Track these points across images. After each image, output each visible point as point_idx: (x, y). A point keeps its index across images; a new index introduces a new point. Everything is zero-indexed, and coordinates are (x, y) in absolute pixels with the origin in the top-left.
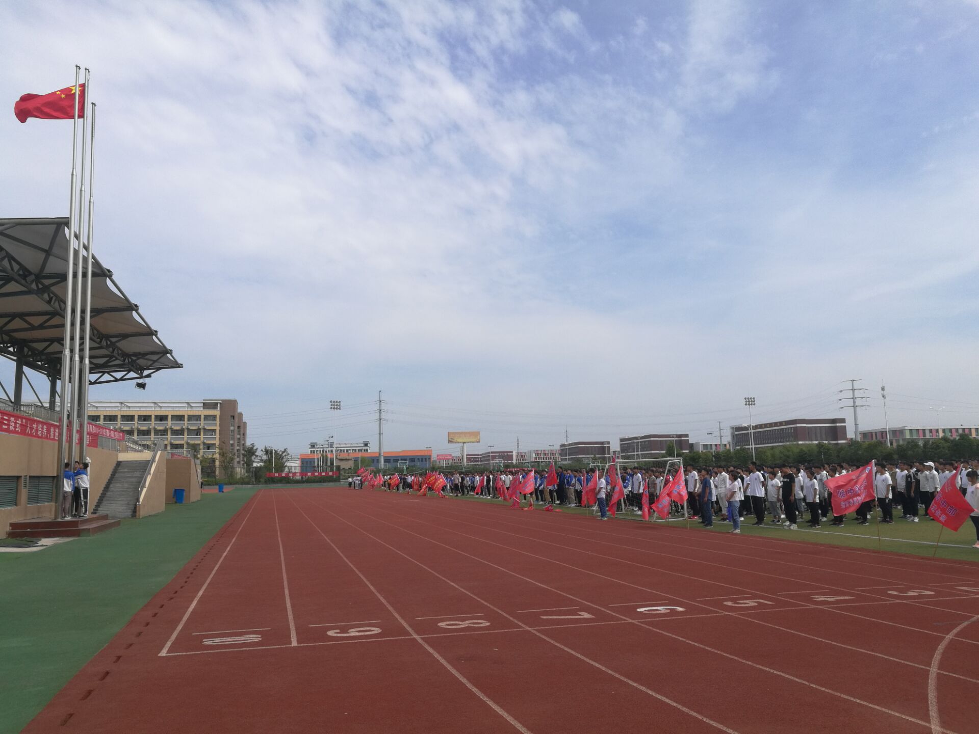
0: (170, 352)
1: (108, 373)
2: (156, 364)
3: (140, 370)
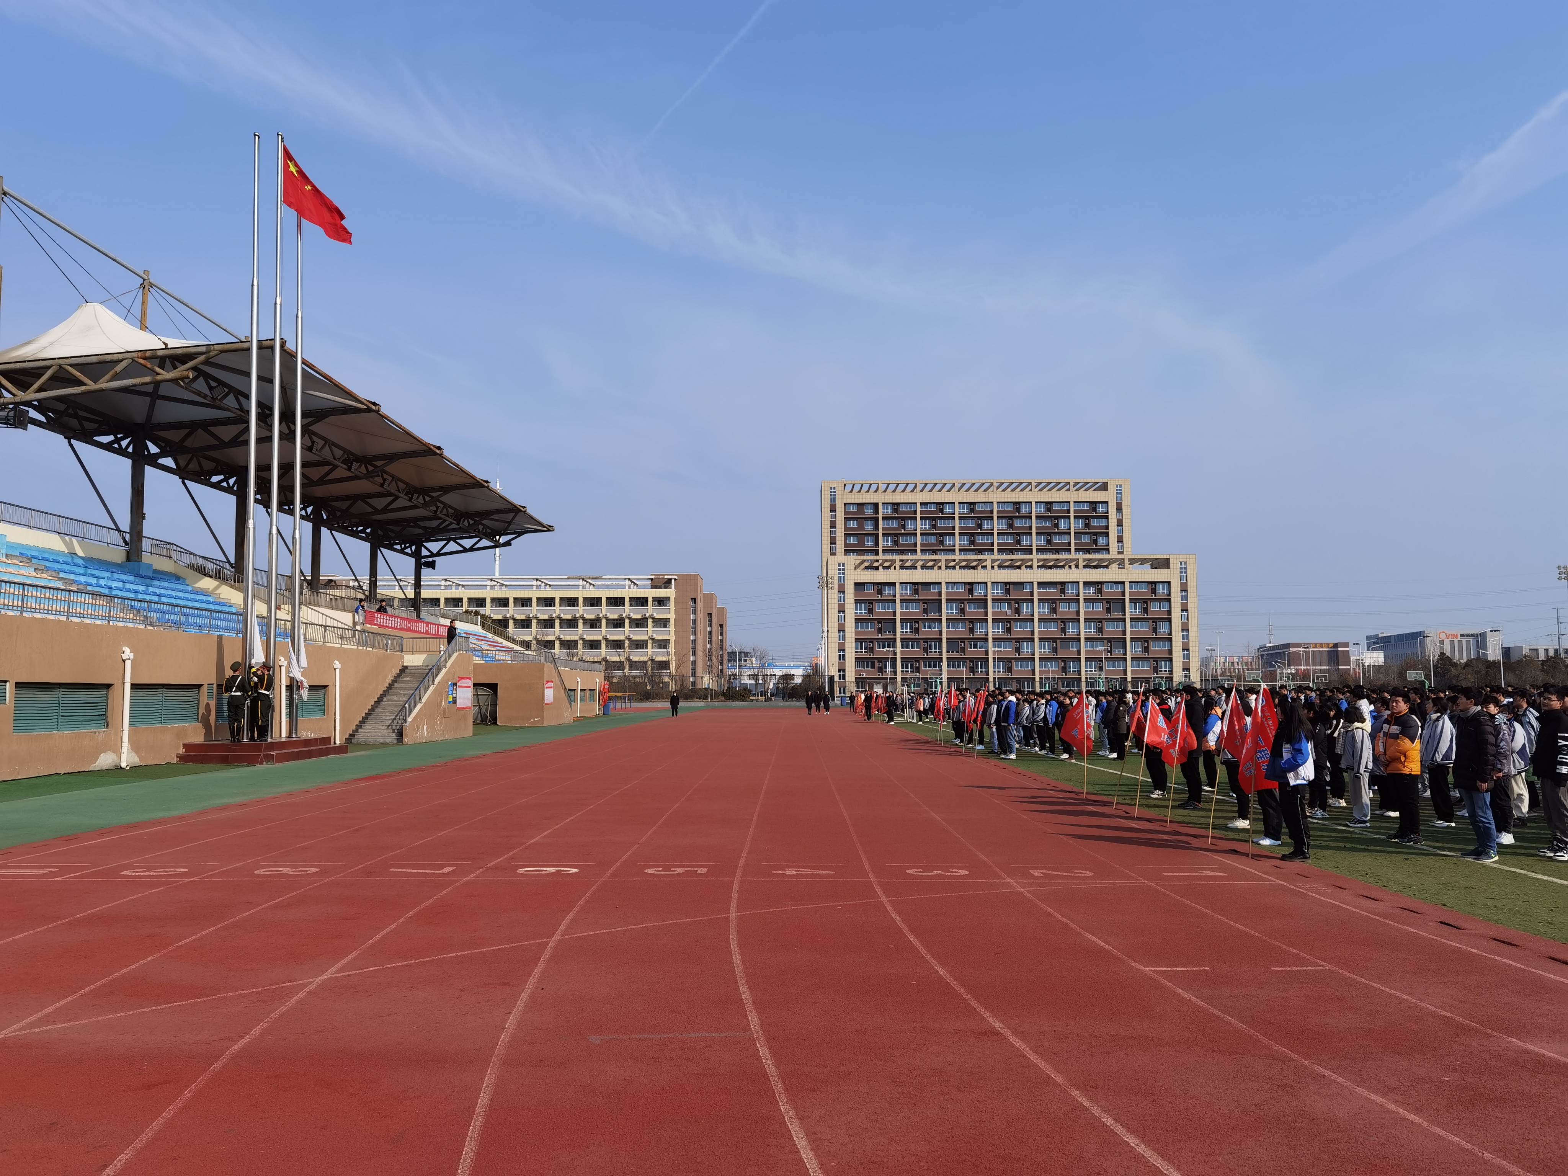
0: (523, 509)
1: (455, 540)
3: (492, 535)
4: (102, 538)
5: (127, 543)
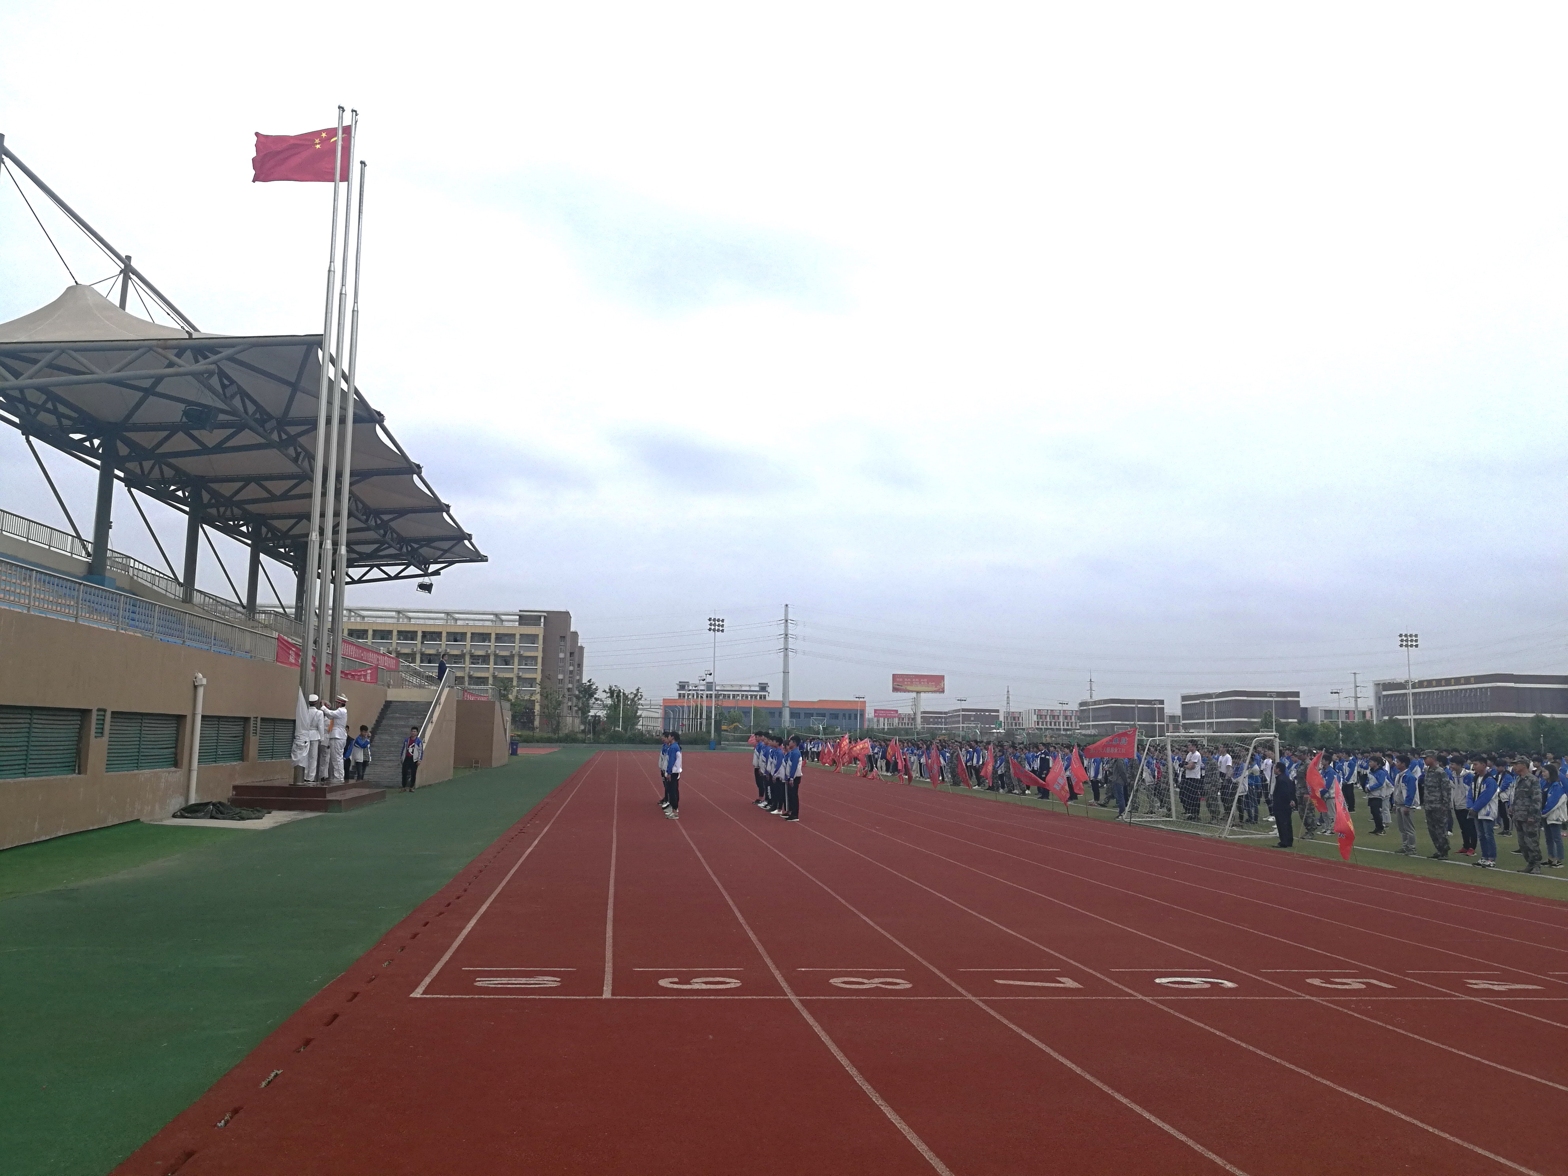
0: (469, 537)
1: (378, 567)
2: (447, 555)
3: (423, 563)
4: (66, 547)
5: (88, 554)
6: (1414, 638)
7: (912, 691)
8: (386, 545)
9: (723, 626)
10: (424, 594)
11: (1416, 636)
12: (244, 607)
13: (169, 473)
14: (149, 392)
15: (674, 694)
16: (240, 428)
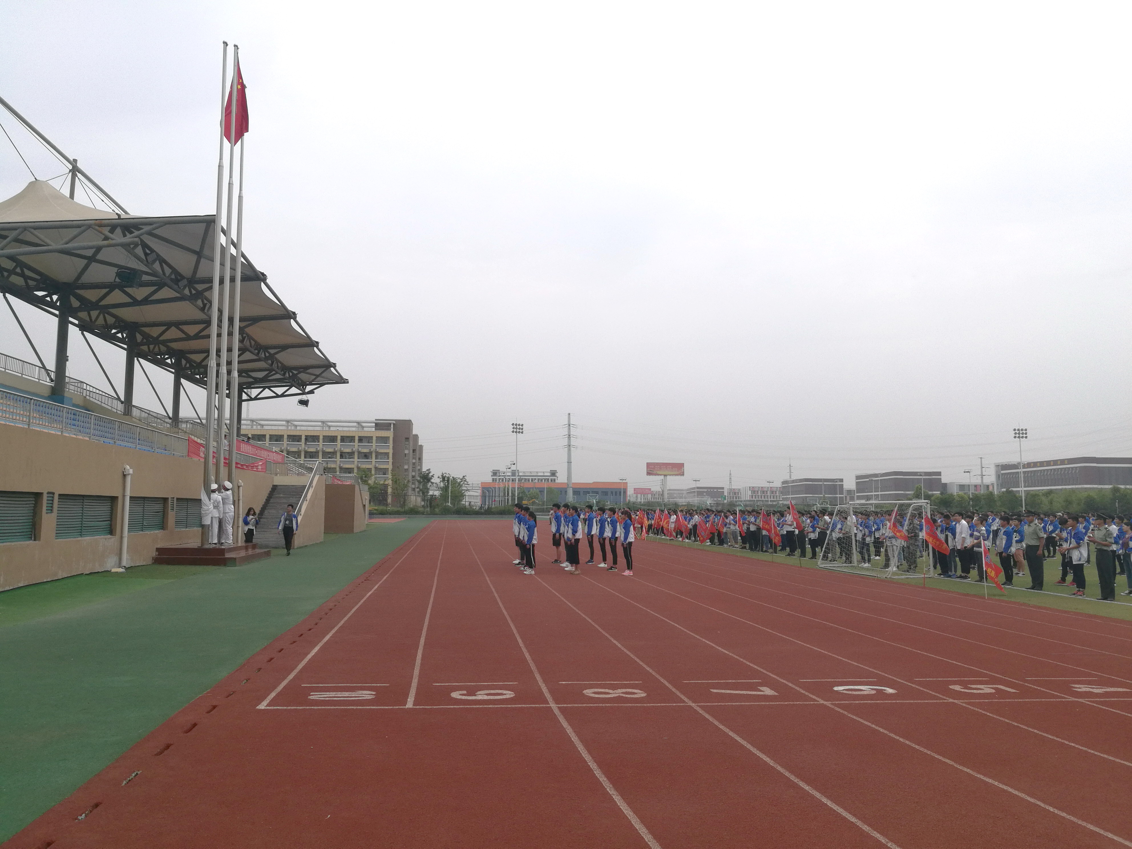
1: (269, 388)
2: (319, 379)
3: (301, 385)
4: (35, 374)
5: (52, 380)
6: (1024, 432)
7: (661, 475)
8: (274, 372)
9: (522, 429)
10: (303, 408)
11: (1026, 430)
12: (170, 418)
13: (111, 320)
14: (91, 259)
15: (489, 479)
16: (160, 285)
